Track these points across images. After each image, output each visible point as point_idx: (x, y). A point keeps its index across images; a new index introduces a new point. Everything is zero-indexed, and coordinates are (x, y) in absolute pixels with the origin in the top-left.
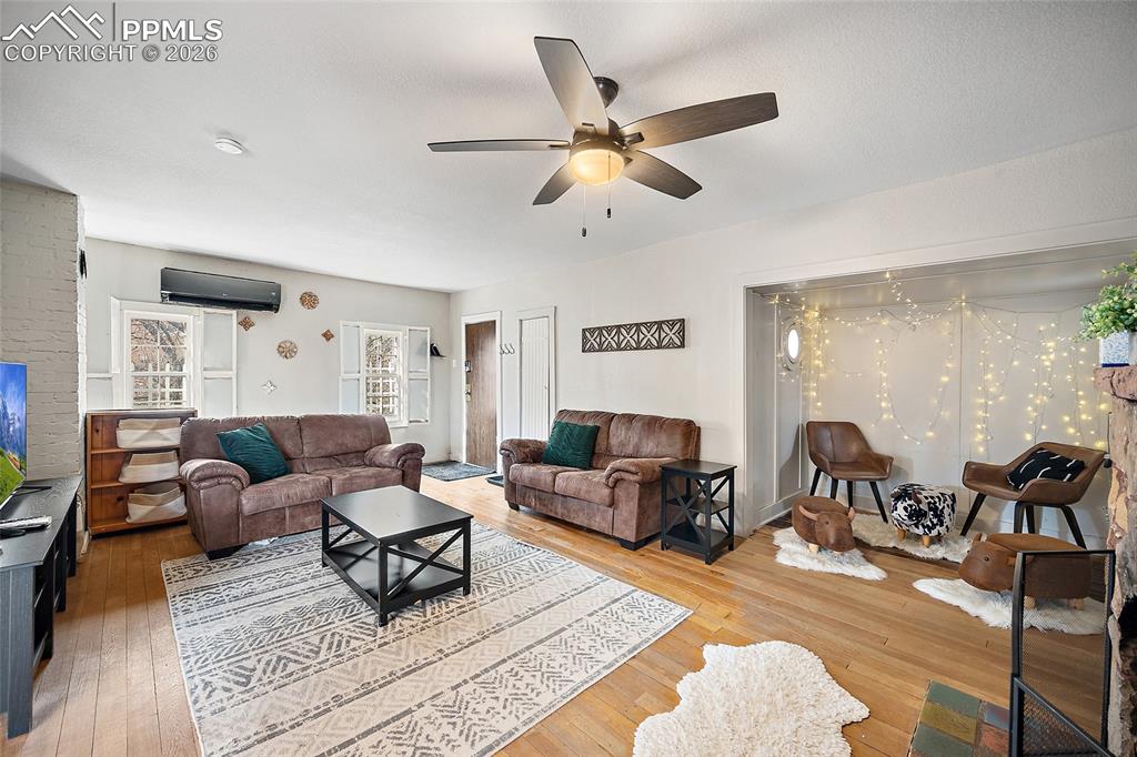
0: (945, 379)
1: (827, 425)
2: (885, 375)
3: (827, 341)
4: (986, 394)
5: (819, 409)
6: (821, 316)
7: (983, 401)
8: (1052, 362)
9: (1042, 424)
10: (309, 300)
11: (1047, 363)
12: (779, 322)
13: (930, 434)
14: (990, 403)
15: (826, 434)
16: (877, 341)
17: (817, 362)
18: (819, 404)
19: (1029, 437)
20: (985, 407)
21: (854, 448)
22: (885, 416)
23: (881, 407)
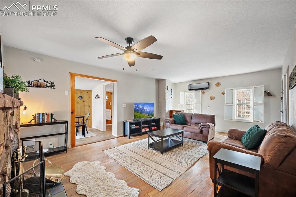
10: (218, 85)
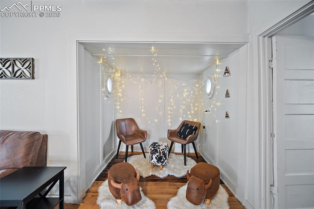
0: (160, 101)
1: (124, 120)
2: (143, 99)
3: (123, 86)
4: (171, 106)
5: (120, 113)
6: (121, 75)
7: (170, 108)
8: (186, 95)
9: (184, 115)
11: (185, 96)
12: (102, 73)
13: (156, 120)
14: (172, 109)
15: (123, 124)
16: (140, 87)
17: (120, 94)
18: (121, 111)
19: (181, 119)
20: (171, 110)
21: (133, 128)
22: (143, 115)
23: (141, 112)
